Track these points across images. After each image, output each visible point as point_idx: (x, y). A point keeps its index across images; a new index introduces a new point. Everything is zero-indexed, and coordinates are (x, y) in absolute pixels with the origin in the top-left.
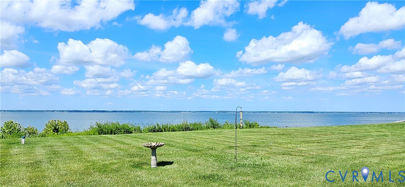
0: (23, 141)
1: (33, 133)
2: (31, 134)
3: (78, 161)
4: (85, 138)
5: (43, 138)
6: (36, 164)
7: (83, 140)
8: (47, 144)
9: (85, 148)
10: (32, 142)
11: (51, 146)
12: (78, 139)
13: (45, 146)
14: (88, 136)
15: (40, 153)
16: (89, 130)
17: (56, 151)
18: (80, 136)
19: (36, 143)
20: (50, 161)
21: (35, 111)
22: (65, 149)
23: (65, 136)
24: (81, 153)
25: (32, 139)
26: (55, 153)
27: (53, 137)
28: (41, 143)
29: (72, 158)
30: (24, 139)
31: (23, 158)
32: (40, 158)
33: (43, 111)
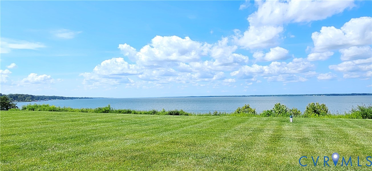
0: (291, 119)
1: (297, 114)
2: (295, 114)
3: (345, 143)
4: (348, 121)
5: (306, 119)
6: (304, 141)
7: (347, 123)
8: (311, 124)
9: (350, 131)
10: (298, 122)
11: (315, 126)
12: (340, 121)
13: (310, 126)
14: (350, 119)
15: (306, 131)
16: (350, 113)
17: (321, 131)
18: (342, 119)
19: (301, 122)
20: (317, 140)
21: (296, 95)
22: (329, 130)
23: (326, 118)
24: (346, 136)
25: (297, 119)
26: (320, 133)
27: (315, 118)
28: (305, 122)
29: (338, 140)
30: (291, 118)
31: (293, 134)
32: (307, 136)
33: (302, 95)
